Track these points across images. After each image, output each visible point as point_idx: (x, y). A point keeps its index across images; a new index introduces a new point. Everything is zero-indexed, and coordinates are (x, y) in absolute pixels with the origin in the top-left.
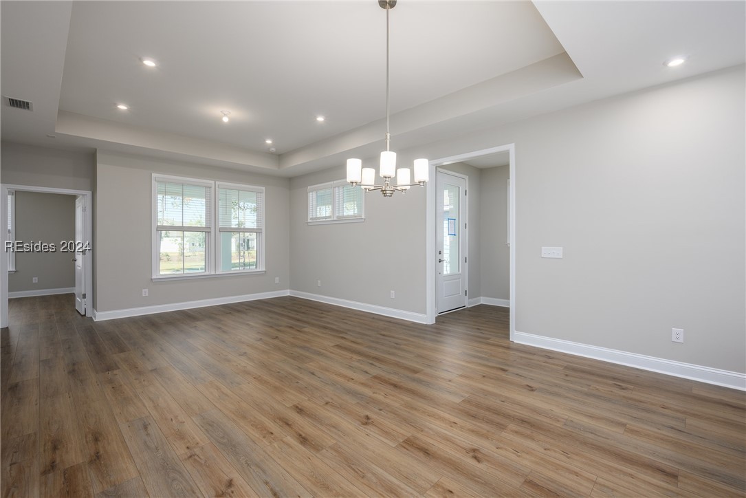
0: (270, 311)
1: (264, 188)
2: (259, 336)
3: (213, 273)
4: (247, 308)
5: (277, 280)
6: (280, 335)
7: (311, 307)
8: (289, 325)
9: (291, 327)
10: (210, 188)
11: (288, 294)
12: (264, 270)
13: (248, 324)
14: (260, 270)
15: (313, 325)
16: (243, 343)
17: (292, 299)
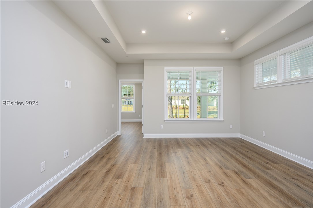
0: (224, 150)
1: (222, 68)
2: (208, 176)
3: (193, 119)
4: (210, 143)
5: (231, 126)
6: (226, 181)
7: (256, 153)
8: (236, 170)
9: (237, 173)
10: (191, 71)
11: (239, 137)
12: (223, 119)
13: (205, 160)
14: (220, 119)
15: (258, 177)
16: (195, 181)
17: (241, 141)
